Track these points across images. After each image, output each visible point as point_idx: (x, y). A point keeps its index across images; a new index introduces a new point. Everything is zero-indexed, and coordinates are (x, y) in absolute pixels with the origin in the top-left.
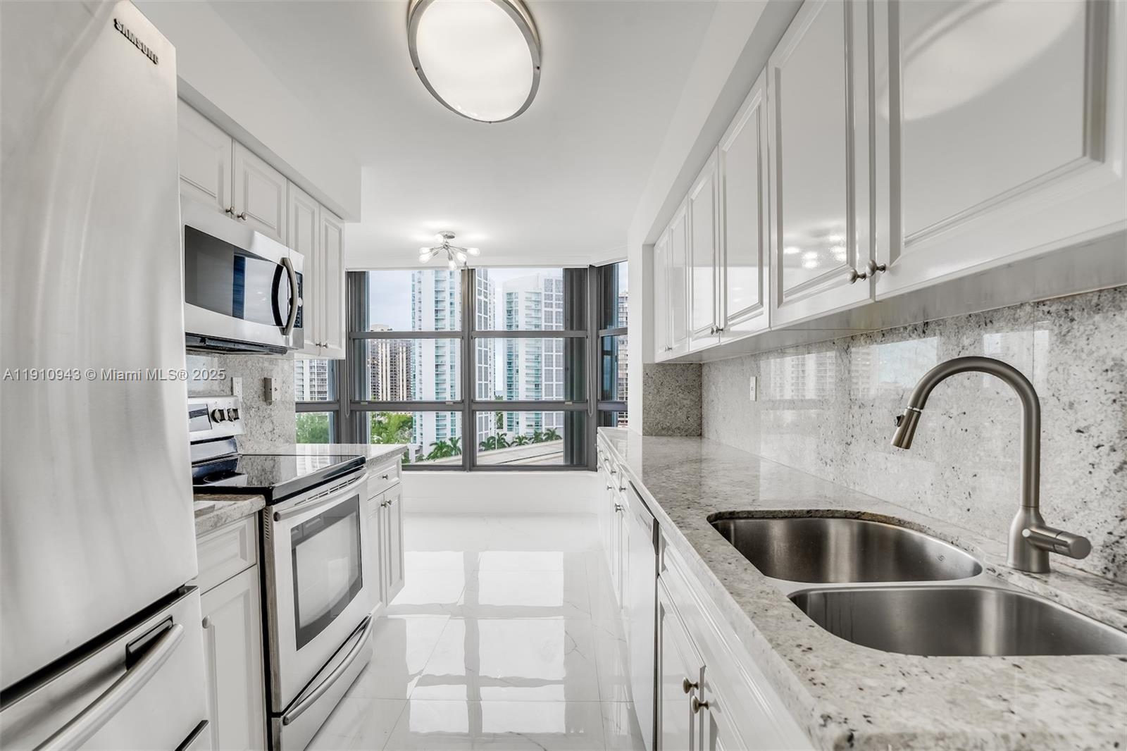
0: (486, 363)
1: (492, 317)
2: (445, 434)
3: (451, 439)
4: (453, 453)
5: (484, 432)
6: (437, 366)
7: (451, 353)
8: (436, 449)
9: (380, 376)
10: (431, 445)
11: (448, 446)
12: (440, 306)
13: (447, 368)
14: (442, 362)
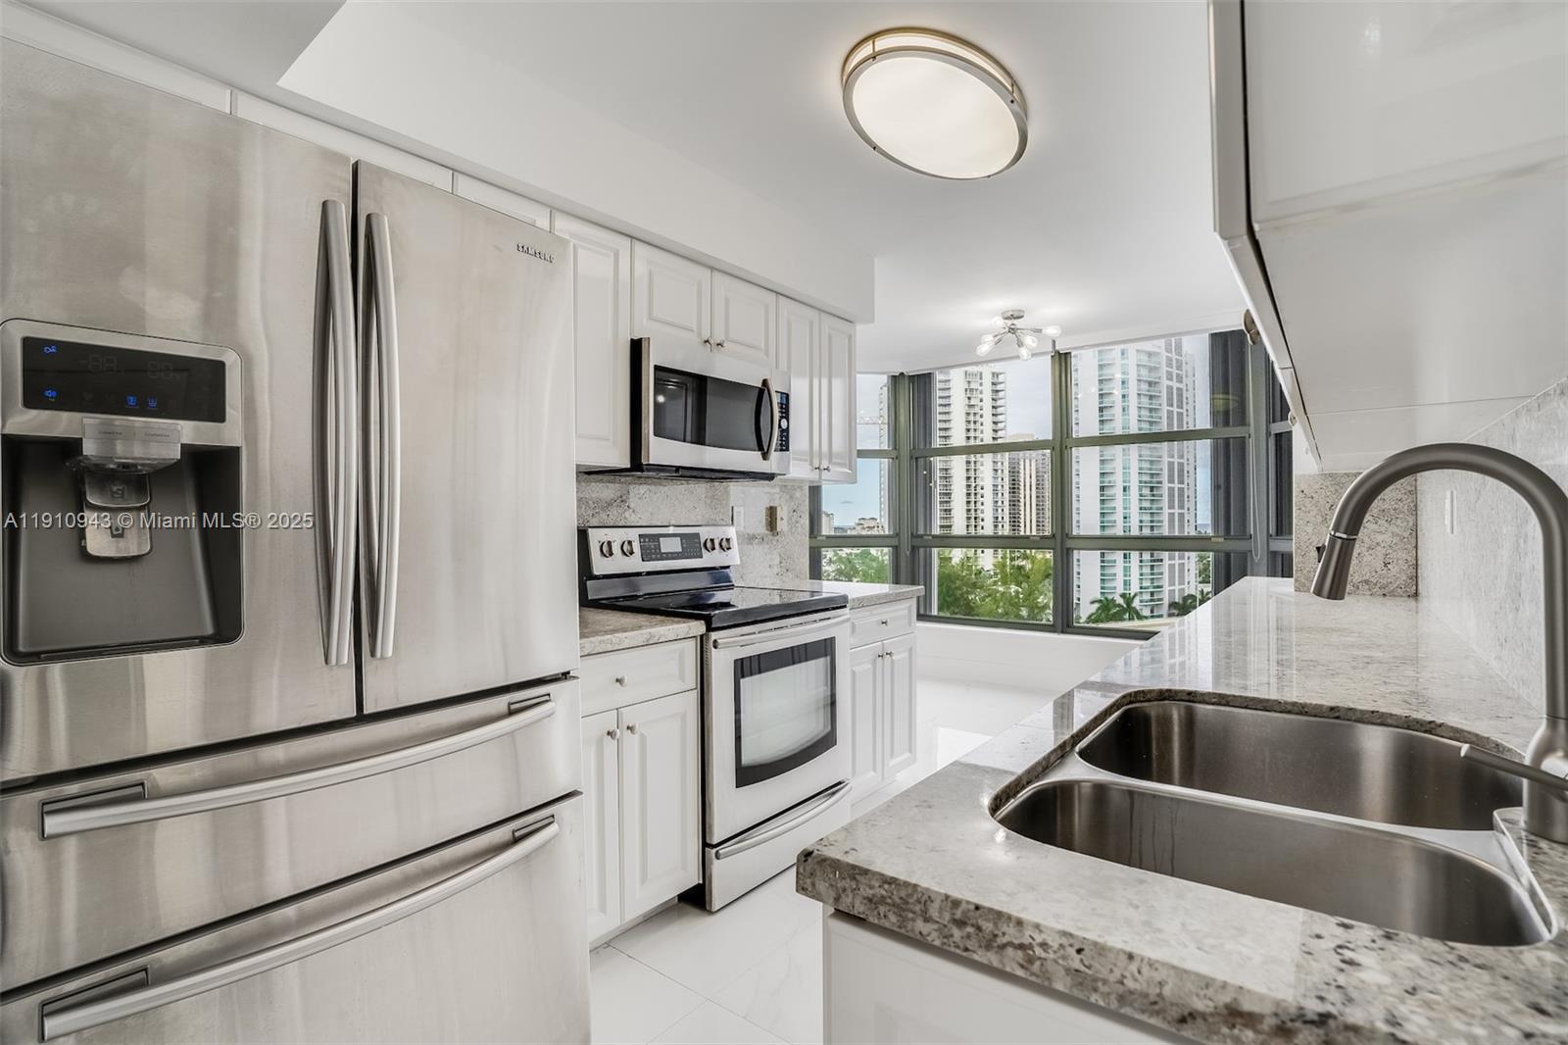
0: (1181, 482)
1: (1191, 412)
2: (1115, 588)
3: (1123, 596)
4: (1127, 616)
5: (1177, 587)
6: (1102, 488)
7: (1124, 468)
8: (1099, 609)
9: (1022, 504)
10: (1092, 602)
11: (1119, 605)
12: (1107, 402)
13: (1118, 491)
14: (1110, 482)
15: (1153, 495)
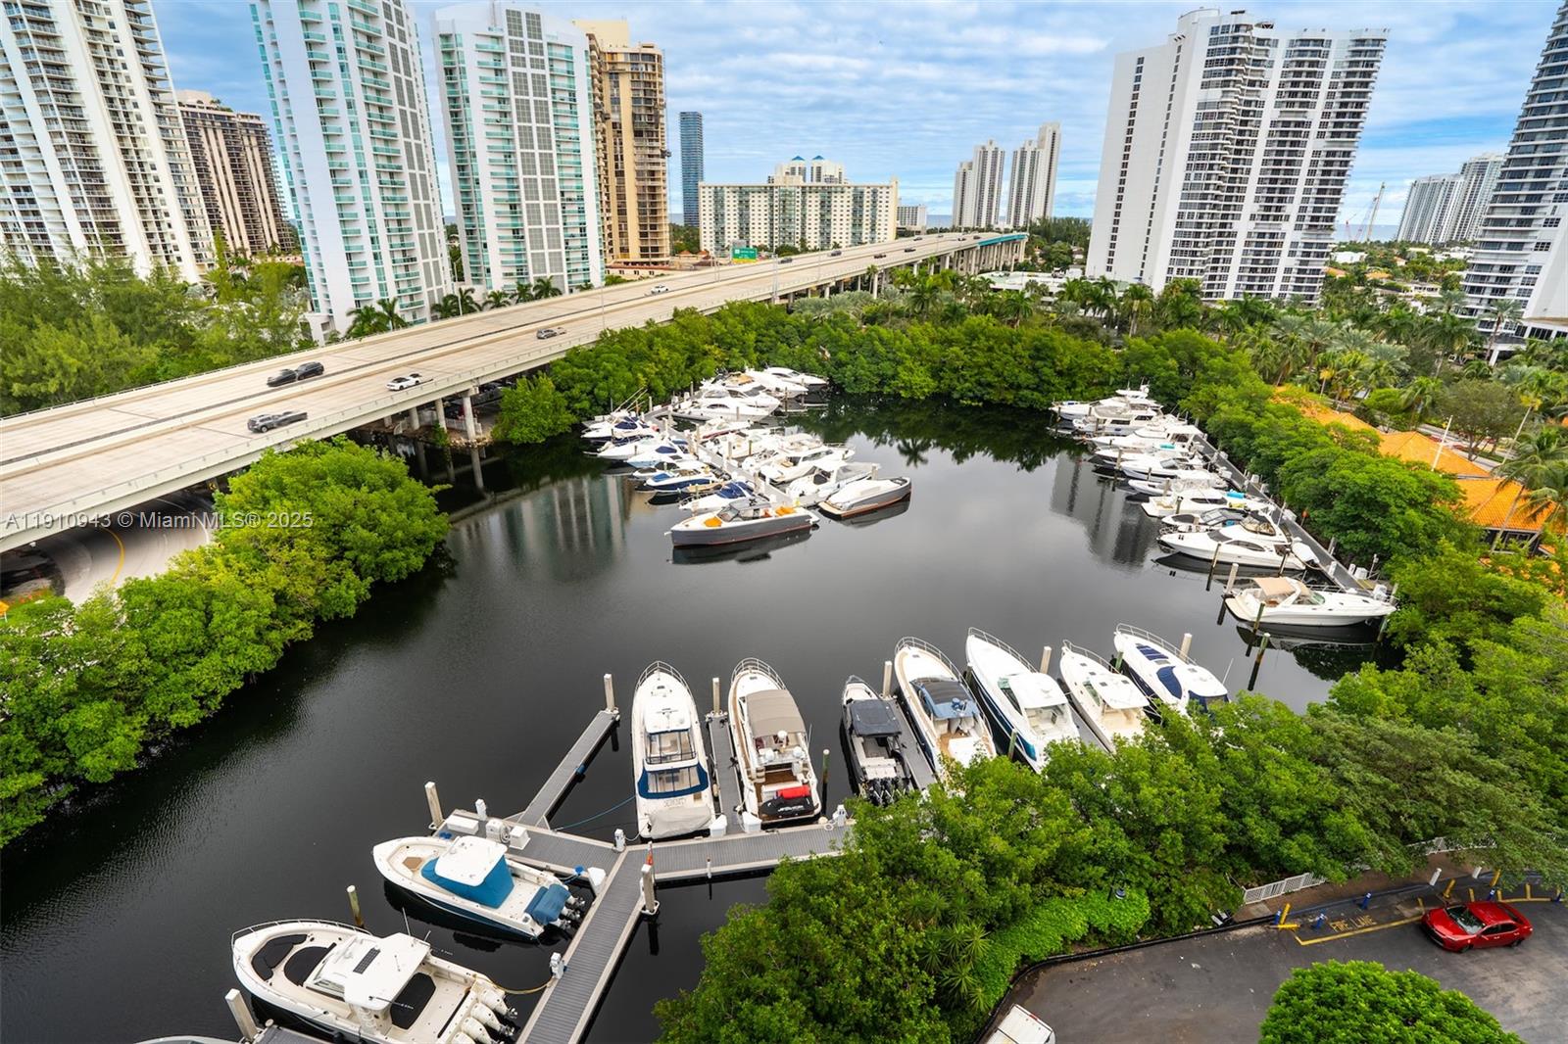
0: (422, 167)
2: (370, 294)
3: (382, 303)
4: (390, 325)
5: (435, 288)
7: (356, 148)
8: (355, 321)
10: (349, 314)
11: (379, 314)
12: (318, 55)
13: (352, 175)
14: (341, 165)
15: (395, 183)
